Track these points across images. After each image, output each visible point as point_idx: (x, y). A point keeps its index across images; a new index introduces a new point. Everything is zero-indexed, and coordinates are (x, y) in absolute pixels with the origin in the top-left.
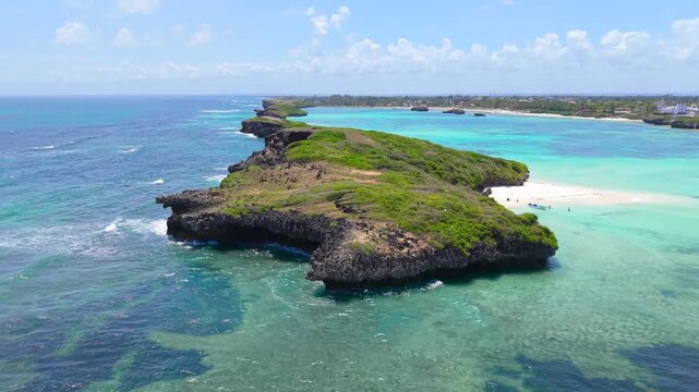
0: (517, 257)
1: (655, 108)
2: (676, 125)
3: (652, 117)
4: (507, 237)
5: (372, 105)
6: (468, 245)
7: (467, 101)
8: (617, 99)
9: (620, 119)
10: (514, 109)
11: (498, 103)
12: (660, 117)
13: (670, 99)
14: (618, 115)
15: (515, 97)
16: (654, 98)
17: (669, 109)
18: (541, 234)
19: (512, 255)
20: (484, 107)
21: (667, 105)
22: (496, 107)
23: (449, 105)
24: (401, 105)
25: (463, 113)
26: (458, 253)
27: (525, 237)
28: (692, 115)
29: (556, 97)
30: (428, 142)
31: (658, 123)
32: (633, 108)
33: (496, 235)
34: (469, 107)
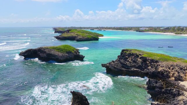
7: (103, 28)
10: (113, 29)
11: (110, 28)
14: (132, 30)
20: (107, 29)
22: (109, 29)
23: (99, 29)
25: (101, 30)
34: (103, 29)
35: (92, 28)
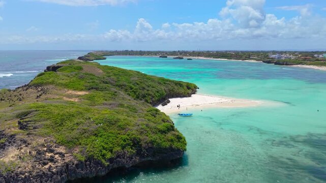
0: (154, 159)
1: (268, 56)
2: (276, 63)
3: (266, 60)
4: (144, 145)
5: (142, 55)
6: (109, 155)
7: (185, 53)
8: (253, 52)
9: (253, 61)
10: (206, 57)
11: (199, 54)
12: (270, 60)
13: (274, 52)
15: (208, 51)
16: (268, 52)
17: (273, 56)
18: (172, 141)
19: (150, 159)
20: (194, 56)
21: (273, 54)
22: (198, 56)
23: (177, 55)
24: (156, 55)
25: (182, 58)
26: (98, 163)
27: (158, 144)
28: (283, 59)
29: (227, 51)
30: (138, 72)
31: (269, 62)
32: (258, 56)
33: (136, 143)
34: (186, 56)
35: (163, 52)
